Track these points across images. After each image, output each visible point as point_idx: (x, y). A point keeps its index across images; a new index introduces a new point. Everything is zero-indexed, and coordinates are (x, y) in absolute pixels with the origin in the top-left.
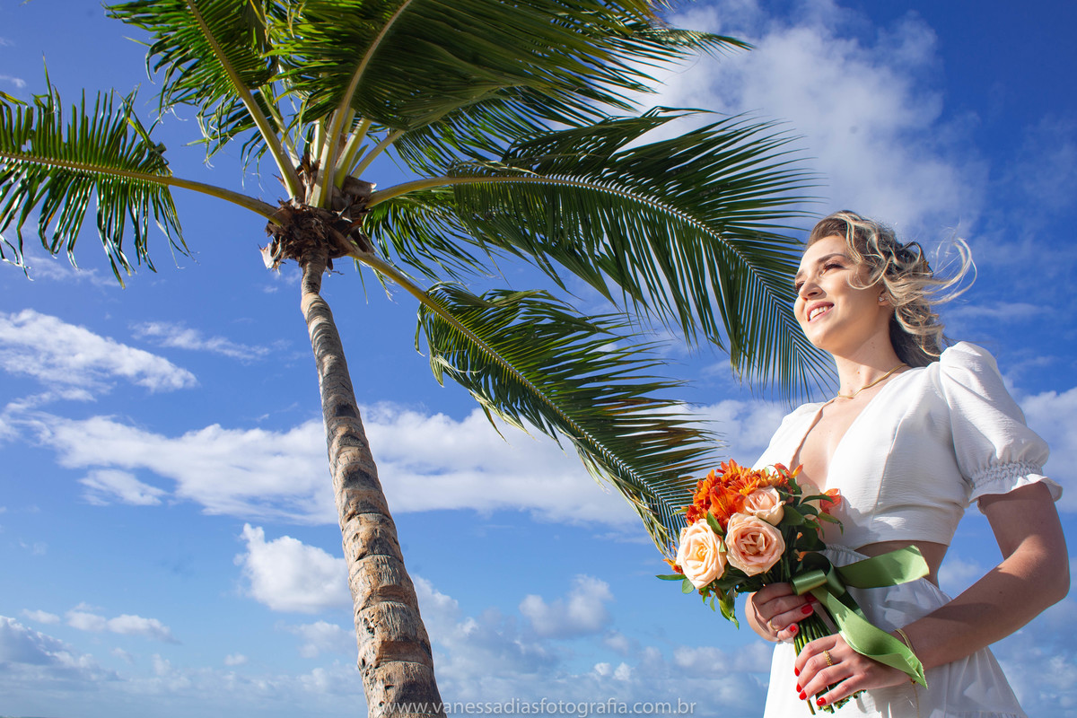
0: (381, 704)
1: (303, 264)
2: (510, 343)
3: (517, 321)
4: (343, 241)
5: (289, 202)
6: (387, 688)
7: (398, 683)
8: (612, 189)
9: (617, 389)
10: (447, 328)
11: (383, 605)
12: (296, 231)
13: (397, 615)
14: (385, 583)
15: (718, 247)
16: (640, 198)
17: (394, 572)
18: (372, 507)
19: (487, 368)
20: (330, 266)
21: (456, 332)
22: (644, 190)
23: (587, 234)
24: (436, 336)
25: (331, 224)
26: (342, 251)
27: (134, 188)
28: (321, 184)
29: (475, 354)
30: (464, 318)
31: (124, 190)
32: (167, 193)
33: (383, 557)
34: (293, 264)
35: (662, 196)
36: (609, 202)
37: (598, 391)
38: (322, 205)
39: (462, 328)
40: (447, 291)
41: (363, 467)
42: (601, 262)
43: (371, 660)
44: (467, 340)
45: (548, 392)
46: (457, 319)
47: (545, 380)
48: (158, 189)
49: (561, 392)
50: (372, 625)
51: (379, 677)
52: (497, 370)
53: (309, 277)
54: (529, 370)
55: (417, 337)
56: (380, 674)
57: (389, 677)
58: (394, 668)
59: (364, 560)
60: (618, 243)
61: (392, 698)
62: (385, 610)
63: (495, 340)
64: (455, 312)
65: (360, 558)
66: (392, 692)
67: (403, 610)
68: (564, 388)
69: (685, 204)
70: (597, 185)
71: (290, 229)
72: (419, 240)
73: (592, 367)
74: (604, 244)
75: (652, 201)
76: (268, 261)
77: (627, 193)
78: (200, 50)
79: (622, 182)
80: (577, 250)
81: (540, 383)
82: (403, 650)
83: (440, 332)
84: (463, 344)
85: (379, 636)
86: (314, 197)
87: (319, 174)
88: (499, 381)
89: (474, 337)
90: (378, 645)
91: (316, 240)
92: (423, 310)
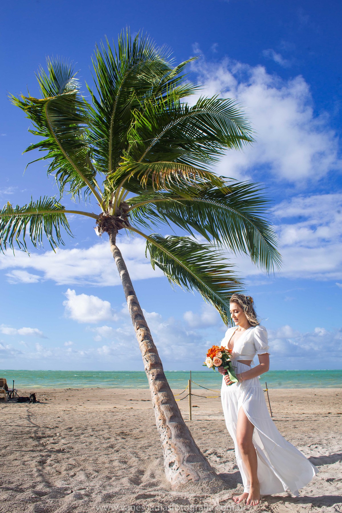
0: (152, 379)
1: (109, 234)
2: (177, 252)
3: (179, 245)
4: (121, 225)
5: (102, 214)
6: (153, 376)
7: (155, 374)
8: (209, 201)
10: (156, 248)
11: (150, 354)
12: (106, 224)
13: (153, 357)
14: (149, 348)
15: (244, 220)
16: (218, 205)
17: (151, 345)
18: (143, 326)
19: (168, 261)
20: (118, 232)
21: (159, 249)
22: (219, 202)
23: (201, 218)
24: (152, 251)
25: (117, 220)
26: (121, 228)
27: (54, 216)
28: (113, 208)
29: (165, 257)
30: (161, 245)
31: (51, 217)
32: (64, 215)
33: (148, 341)
34: (106, 233)
35: (225, 204)
36: (208, 206)
37: (206, 268)
38: (114, 214)
39: (161, 248)
40: (156, 236)
41: (139, 313)
42: (206, 227)
43: (148, 369)
44: (163, 251)
45: (190, 268)
46: (159, 244)
47: (189, 264)
48: (61, 215)
49: (194, 268)
50: (147, 360)
51: (151, 373)
52: (172, 262)
53: (112, 239)
54: (183, 261)
55: (146, 252)
56: (151, 372)
57: (153, 373)
58: (154, 371)
59: (143, 342)
60: (211, 220)
61: (154, 378)
62: (150, 355)
63: (171, 252)
64: (158, 242)
65: (142, 341)
66: (154, 377)
67: (155, 355)
68: (195, 266)
69: (233, 206)
70: (203, 200)
71: (104, 223)
72: (143, 212)
73: (204, 260)
75: (222, 205)
76: (98, 233)
77: (213, 203)
79: (212, 199)
80: (198, 223)
81: (187, 265)
82: (156, 366)
83: (153, 250)
84: (161, 253)
85: (150, 362)
86: (111, 212)
87: (112, 205)
88: (173, 266)
89: (165, 250)
90: (149, 365)
91: (113, 226)
92: (148, 242)
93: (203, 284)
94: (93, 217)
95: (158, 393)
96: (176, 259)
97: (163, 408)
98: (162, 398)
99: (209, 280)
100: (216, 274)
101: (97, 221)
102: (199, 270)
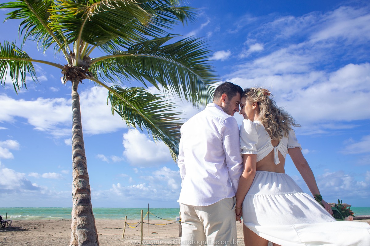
0: (75, 204)
1: (72, 82)
2: (135, 102)
3: (136, 96)
4: (84, 75)
5: (68, 65)
6: (77, 200)
7: (79, 199)
8: (160, 57)
9: (165, 114)
10: (117, 97)
12: (70, 73)
13: (82, 183)
14: (80, 174)
15: (189, 72)
16: (168, 60)
17: (83, 172)
18: (80, 155)
20: (81, 81)
21: (119, 99)
22: (169, 57)
23: (153, 70)
24: (113, 101)
25: (80, 71)
26: (84, 78)
27: (21, 63)
28: (76, 60)
29: (124, 105)
30: (121, 95)
32: (31, 64)
33: (81, 168)
34: (70, 82)
35: (173, 59)
36: (159, 61)
37: (160, 115)
38: (77, 65)
39: (121, 98)
40: (116, 87)
41: (80, 144)
42: (156, 78)
43: (74, 194)
44: (122, 101)
45: (146, 115)
46: (119, 95)
47: (145, 112)
48: (28, 63)
49: (149, 115)
50: (75, 185)
51: (75, 198)
52: (131, 110)
53: (74, 86)
54: (140, 109)
55: (107, 100)
56: (75, 197)
57: (77, 198)
58: (79, 196)
60: (161, 73)
61: (77, 203)
62: (79, 181)
63: (130, 101)
65: (75, 168)
66: (78, 201)
67: (83, 181)
68: (150, 114)
69: (180, 61)
70: (155, 56)
71: (68, 72)
73: (158, 108)
74: (158, 73)
75: (171, 61)
76: (63, 82)
77: (164, 58)
78: (37, 22)
79: (162, 55)
80: (150, 75)
81: (143, 113)
82: (82, 191)
83: (114, 99)
84: (121, 102)
85: (77, 188)
86: (74, 63)
87: (75, 57)
88: (131, 113)
89: (124, 100)
90: (76, 190)
91: (76, 75)
92: (109, 93)
93: (157, 128)
94: (59, 67)
95: (77, 217)
96: (134, 108)
97: (78, 232)
99: (162, 125)
100: (168, 121)
101: (63, 71)
102: (155, 117)
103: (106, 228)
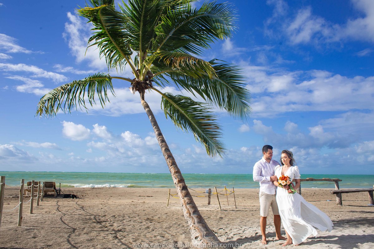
0: (180, 190)
1: (140, 93)
3: (183, 101)
4: (147, 87)
5: (135, 79)
9: (203, 116)
10: (168, 101)
11: (177, 174)
13: (179, 176)
14: (176, 170)
15: (227, 88)
18: (170, 156)
19: (175, 111)
21: (170, 102)
23: (200, 84)
24: (165, 104)
25: (145, 84)
28: (143, 76)
29: (173, 108)
30: (171, 100)
33: (175, 166)
37: (199, 116)
38: (143, 80)
40: (168, 94)
41: (167, 148)
42: (203, 90)
43: (177, 183)
44: (172, 104)
45: (188, 115)
50: (176, 178)
52: (178, 111)
53: (142, 96)
54: (185, 111)
56: (179, 185)
58: (181, 184)
59: (172, 166)
60: (206, 86)
63: (177, 105)
64: (169, 98)
66: (181, 188)
68: (192, 115)
71: (137, 85)
74: (204, 87)
76: (132, 92)
80: (197, 87)
81: (187, 114)
82: (181, 182)
85: (177, 180)
86: (141, 78)
88: (178, 114)
90: (177, 181)
91: (143, 87)
92: (163, 98)
93: (196, 127)
94: (129, 81)
95: (184, 198)
96: (180, 110)
97: (188, 206)
98: (187, 201)
99: (200, 125)
100: (205, 121)
101: (132, 84)
102: (194, 117)
103: (140, 196)
